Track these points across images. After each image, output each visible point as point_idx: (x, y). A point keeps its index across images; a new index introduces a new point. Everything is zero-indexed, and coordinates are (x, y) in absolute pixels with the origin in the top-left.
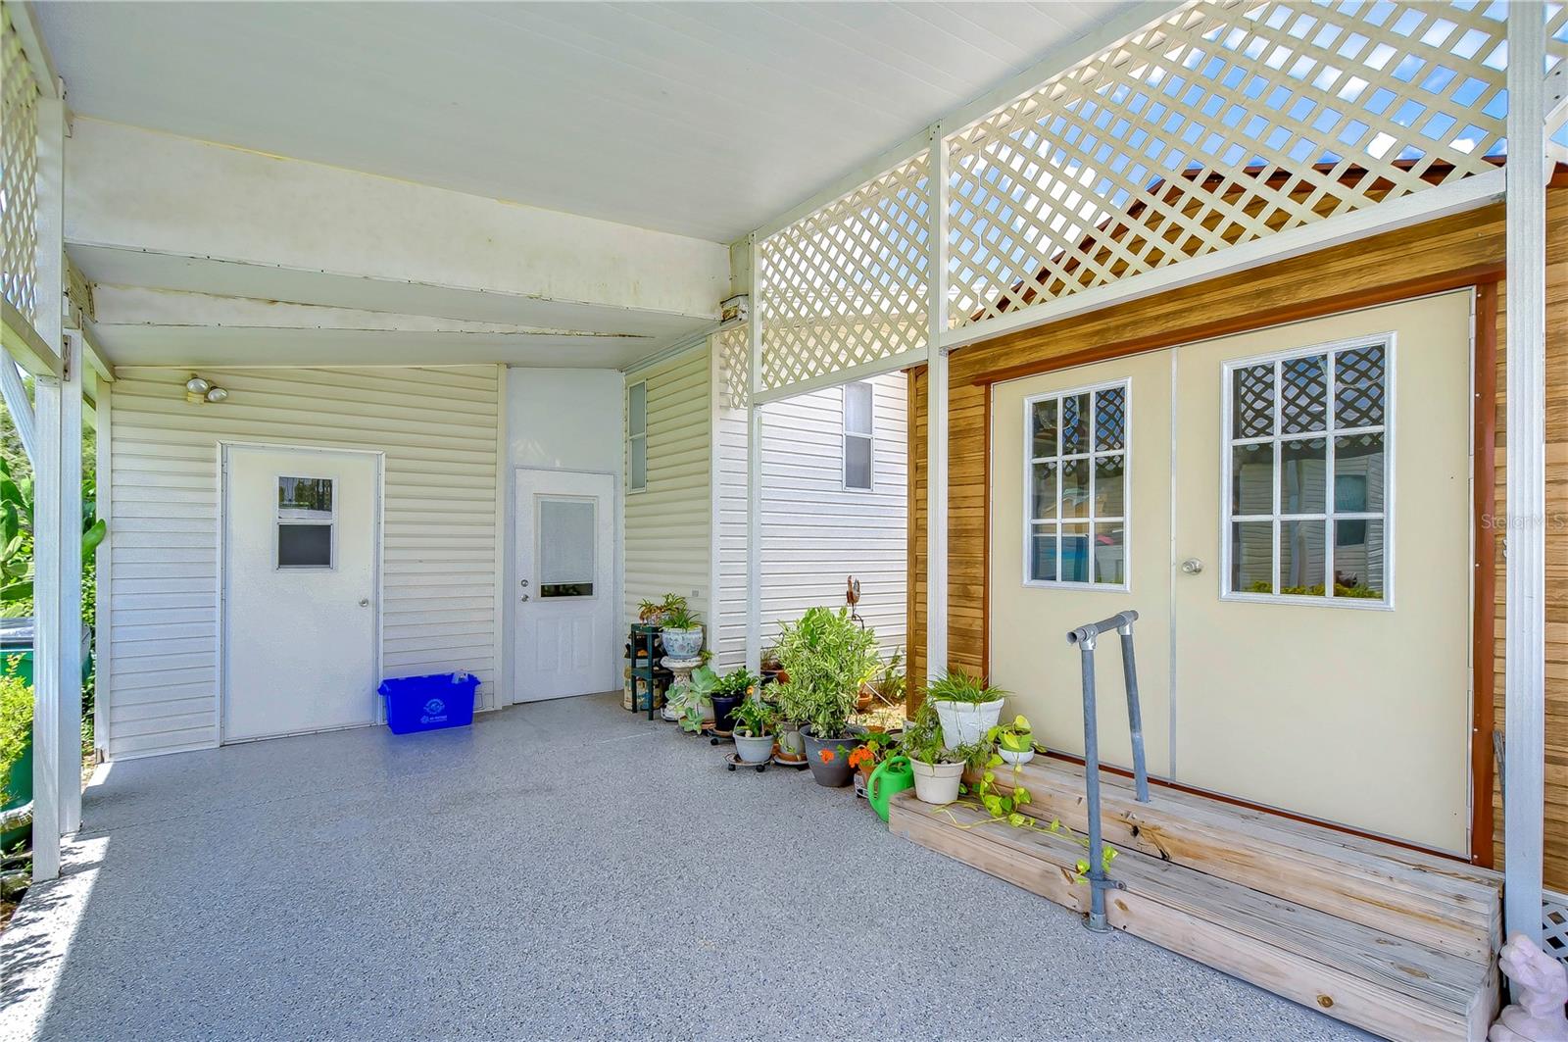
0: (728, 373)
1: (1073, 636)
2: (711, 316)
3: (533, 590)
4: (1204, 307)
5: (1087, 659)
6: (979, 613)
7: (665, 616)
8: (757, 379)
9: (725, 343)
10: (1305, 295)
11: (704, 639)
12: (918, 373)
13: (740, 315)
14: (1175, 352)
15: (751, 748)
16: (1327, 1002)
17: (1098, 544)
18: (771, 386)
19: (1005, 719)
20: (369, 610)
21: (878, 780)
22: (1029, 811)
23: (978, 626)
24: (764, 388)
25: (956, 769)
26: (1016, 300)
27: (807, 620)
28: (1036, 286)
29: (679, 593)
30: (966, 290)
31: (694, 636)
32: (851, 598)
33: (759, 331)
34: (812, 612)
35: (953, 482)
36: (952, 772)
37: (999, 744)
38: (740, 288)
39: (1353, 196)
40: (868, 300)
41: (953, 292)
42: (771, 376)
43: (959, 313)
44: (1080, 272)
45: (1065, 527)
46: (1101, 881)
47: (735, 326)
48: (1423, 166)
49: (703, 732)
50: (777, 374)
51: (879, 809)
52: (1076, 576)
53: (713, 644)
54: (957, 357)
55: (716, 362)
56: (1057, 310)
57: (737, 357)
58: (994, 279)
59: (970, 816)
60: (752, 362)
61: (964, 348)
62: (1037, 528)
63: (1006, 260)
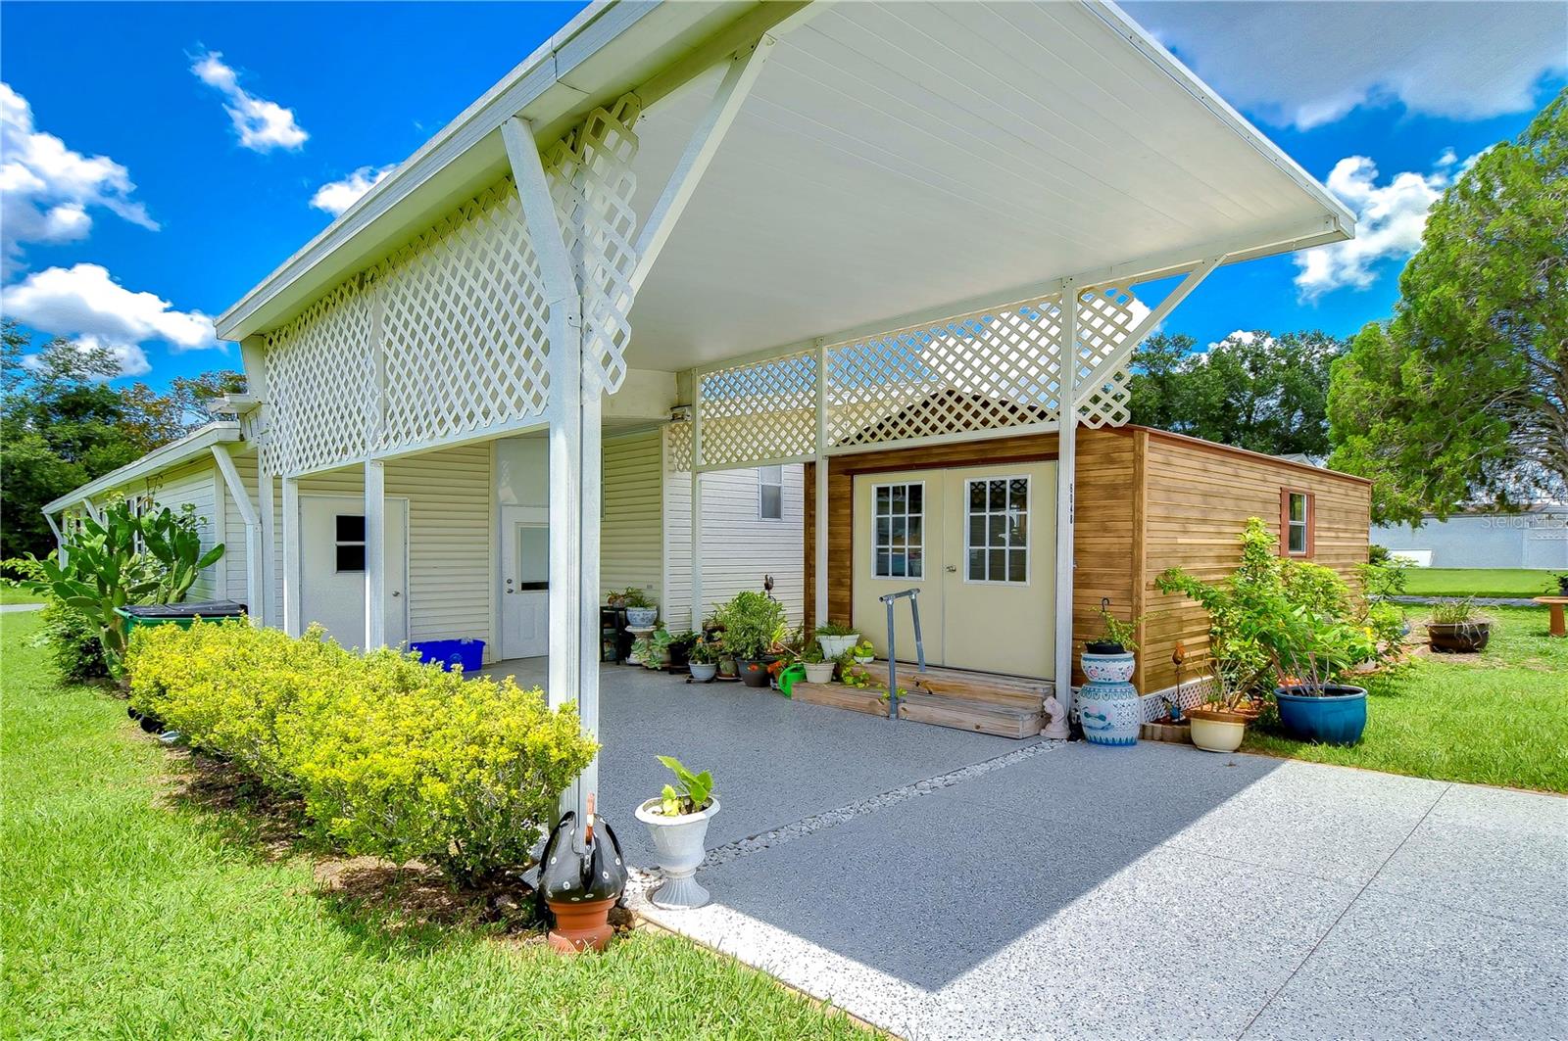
0: (675, 450)
1: (881, 599)
2: (665, 417)
3: (516, 586)
4: (957, 452)
5: (890, 609)
6: (848, 594)
7: (627, 601)
8: (699, 456)
9: (672, 431)
10: (998, 455)
11: (658, 614)
12: (810, 467)
13: (686, 418)
14: (944, 471)
15: (700, 670)
16: (978, 727)
17: (909, 558)
18: (709, 461)
19: (859, 643)
20: (400, 599)
21: (785, 677)
22: (870, 681)
23: (847, 600)
24: (704, 463)
25: (831, 667)
26: (867, 436)
27: (740, 598)
28: (877, 431)
29: (635, 586)
30: (838, 426)
31: (652, 612)
32: (768, 587)
33: (700, 426)
34: (744, 594)
35: (830, 524)
36: (829, 668)
37: (854, 654)
38: (685, 401)
39: (1013, 418)
40: (777, 421)
41: (831, 427)
42: (709, 456)
43: (834, 437)
44: (899, 428)
45: (894, 550)
46: (895, 700)
47: (681, 423)
48: (1037, 412)
49: (663, 669)
50: (713, 455)
51: (786, 690)
52: (898, 573)
53: (665, 618)
54: (834, 461)
55: (666, 442)
56: (888, 445)
57: (682, 440)
58: (854, 423)
59: (837, 687)
60: (694, 445)
61: (837, 457)
62: (880, 550)
63: (861, 415)
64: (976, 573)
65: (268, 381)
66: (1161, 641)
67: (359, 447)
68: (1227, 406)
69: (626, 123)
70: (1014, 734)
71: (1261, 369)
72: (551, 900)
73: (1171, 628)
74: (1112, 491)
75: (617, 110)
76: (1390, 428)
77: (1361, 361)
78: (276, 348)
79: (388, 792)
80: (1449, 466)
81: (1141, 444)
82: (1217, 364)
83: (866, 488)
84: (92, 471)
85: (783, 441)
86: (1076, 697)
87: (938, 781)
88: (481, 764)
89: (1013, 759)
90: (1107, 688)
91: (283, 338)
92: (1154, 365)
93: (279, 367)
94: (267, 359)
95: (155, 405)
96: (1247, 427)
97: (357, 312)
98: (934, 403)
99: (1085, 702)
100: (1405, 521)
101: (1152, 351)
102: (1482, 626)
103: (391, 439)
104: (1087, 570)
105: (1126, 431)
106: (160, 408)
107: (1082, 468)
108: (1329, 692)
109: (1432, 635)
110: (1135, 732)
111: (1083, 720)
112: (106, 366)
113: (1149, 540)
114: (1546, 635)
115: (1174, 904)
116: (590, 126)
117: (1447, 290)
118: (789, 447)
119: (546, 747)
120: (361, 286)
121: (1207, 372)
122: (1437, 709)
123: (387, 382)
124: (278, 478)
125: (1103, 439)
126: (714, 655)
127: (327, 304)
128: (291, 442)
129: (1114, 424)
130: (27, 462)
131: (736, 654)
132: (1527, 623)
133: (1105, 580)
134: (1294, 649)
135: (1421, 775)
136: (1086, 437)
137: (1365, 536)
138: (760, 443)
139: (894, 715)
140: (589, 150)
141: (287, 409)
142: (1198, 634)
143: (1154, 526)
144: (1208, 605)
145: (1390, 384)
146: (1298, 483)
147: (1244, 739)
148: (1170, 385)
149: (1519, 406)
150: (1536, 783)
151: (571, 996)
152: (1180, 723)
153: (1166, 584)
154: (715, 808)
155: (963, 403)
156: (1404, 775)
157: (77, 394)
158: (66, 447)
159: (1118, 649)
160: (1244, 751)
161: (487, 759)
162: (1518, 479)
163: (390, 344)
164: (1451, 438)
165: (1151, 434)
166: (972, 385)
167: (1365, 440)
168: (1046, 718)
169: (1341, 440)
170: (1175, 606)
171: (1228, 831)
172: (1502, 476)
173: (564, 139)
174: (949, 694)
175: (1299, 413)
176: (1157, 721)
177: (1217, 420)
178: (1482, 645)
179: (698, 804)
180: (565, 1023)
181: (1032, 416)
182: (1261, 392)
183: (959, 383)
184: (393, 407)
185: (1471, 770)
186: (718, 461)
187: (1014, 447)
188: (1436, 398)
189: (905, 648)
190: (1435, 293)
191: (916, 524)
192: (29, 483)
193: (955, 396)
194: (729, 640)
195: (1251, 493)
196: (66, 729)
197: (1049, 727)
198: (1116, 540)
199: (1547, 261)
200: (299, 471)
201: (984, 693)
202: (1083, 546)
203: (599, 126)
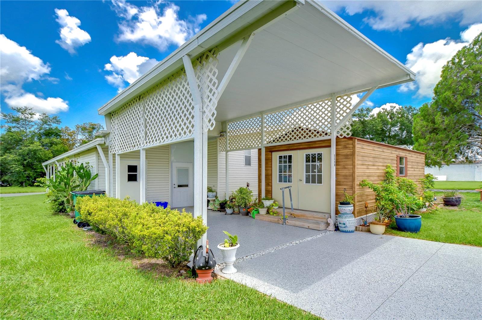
0: (221, 145)
1: (281, 189)
2: (218, 136)
3: (176, 186)
4: (302, 145)
5: (283, 192)
6: (271, 188)
8: (228, 147)
9: (220, 140)
10: (314, 146)
12: (260, 150)
14: (298, 151)
15: (229, 211)
16: (309, 227)
17: (288, 177)
18: (231, 149)
19: (274, 202)
21: (253, 213)
22: (278, 214)
23: (270, 190)
24: (229, 149)
25: (266, 209)
26: (276, 141)
28: (279, 139)
29: (210, 186)
30: (268, 138)
31: (215, 194)
32: (248, 186)
33: (228, 138)
34: (241, 188)
35: (266, 167)
36: (266, 210)
37: (273, 206)
38: (224, 131)
39: (318, 135)
40: (250, 136)
41: (266, 138)
42: (231, 147)
43: (266, 141)
44: (285, 138)
45: (284, 175)
46: (285, 219)
47: (223, 137)
48: (325, 133)
49: (218, 211)
50: (232, 147)
51: (253, 217)
52: (285, 181)
53: (218, 195)
54: (267, 148)
55: (218, 143)
56: (282, 143)
57: (223, 142)
58: (272, 137)
59: (268, 215)
60: (226, 144)
61: (267, 147)
62: (280, 175)
63: (274, 134)
64: (308, 181)
65: (112, 126)
66: (361, 201)
67: (139, 145)
68: (383, 130)
69: (215, 56)
70: (319, 229)
71: (393, 118)
72: (197, 269)
73: (364, 197)
74: (346, 156)
75: (212, 52)
76: (432, 136)
77: (422, 116)
78: (114, 117)
79: (156, 238)
80: (450, 148)
81: (355, 142)
82: (380, 117)
83: (276, 156)
84: (53, 153)
85: (252, 142)
86: (337, 218)
87: (297, 242)
88: (179, 232)
89: (318, 236)
90: (345, 215)
91: (116, 114)
92: (360, 117)
93: (115, 123)
94: (112, 120)
95: (70, 133)
96: (389, 137)
97: (138, 107)
98: (295, 131)
99: (339, 219)
100: (436, 166)
101: (360, 113)
102: (459, 198)
103: (148, 143)
104: (339, 180)
105: (350, 139)
106: (72, 134)
107: (337, 150)
108: (410, 217)
109: (444, 201)
110: (354, 229)
111: (339, 225)
112: (57, 121)
113: (357, 171)
114: (479, 201)
115: (364, 274)
116: (205, 56)
117: (448, 93)
118: (253, 144)
119: (195, 227)
120: (139, 100)
121: (376, 120)
122: (443, 223)
123: (146, 127)
124: (114, 154)
125: (344, 141)
126: (233, 206)
127: (129, 105)
128: (118, 144)
129: (347, 136)
130: (35, 150)
131: (239, 206)
132: (474, 198)
133: (345, 183)
134: (400, 204)
135: (436, 241)
136: (339, 140)
137: (423, 170)
138: (245, 143)
139: (284, 224)
140: (204, 62)
141: (117, 134)
142: (372, 199)
143: (359, 167)
144: (375, 190)
145: (431, 123)
146: (402, 154)
147: (385, 231)
148: (365, 123)
149: (472, 129)
150: (470, 243)
151: (204, 294)
152: (368, 226)
153: (363, 185)
154: (238, 246)
155: (304, 131)
156: (432, 241)
157: (48, 130)
158: (46, 146)
159: (348, 204)
160: (385, 234)
161: (180, 230)
162: (472, 152)
163: (147, 116)
164: (450, 139)
165: (358, 139)
166: (306, 125)
167: (424, 140)
168: (328, 224)
169: (417, 140)
170: (365, 191)
171: (380, 255)
172: (467, 151)
173: (198, 60)
174: (300, 217)
175: (405, 132)
176: (361, 225)
177: (379, 134)
178: (459, 204)
179: (234, 244)
180: (204, 299)
181: (324, 134)
182: (393, 125)
183: (302, 125)
184: (148, 134)
185: (451, 239)
186: (233, 148)
187: (318, 144)
188: (445, 127)
189: (288, 204)
190: (445, 94)
191: (290, 166)
192: (36, 156)
193: (301, 129)
194: (237, 201)
195: (388, 157)
196: (58, 227)
197: (329, 227)
198: (348, 171)
199: (479, 84)
200: (120, 152)
201: (310, 217)
202: (338, 173)
203: (207, 56)
